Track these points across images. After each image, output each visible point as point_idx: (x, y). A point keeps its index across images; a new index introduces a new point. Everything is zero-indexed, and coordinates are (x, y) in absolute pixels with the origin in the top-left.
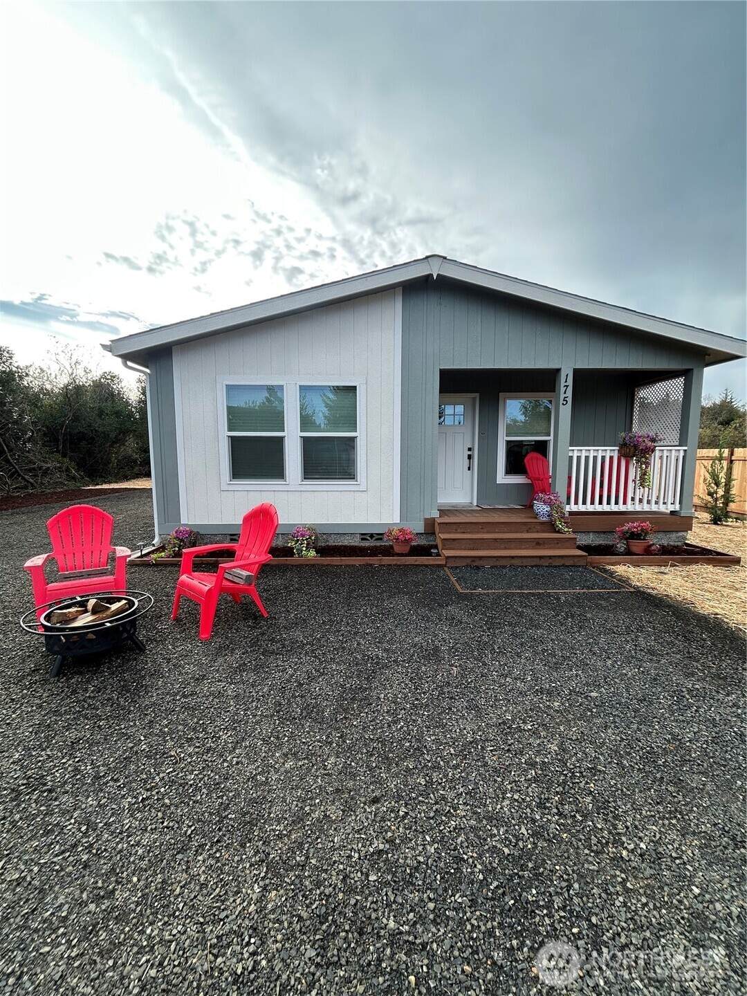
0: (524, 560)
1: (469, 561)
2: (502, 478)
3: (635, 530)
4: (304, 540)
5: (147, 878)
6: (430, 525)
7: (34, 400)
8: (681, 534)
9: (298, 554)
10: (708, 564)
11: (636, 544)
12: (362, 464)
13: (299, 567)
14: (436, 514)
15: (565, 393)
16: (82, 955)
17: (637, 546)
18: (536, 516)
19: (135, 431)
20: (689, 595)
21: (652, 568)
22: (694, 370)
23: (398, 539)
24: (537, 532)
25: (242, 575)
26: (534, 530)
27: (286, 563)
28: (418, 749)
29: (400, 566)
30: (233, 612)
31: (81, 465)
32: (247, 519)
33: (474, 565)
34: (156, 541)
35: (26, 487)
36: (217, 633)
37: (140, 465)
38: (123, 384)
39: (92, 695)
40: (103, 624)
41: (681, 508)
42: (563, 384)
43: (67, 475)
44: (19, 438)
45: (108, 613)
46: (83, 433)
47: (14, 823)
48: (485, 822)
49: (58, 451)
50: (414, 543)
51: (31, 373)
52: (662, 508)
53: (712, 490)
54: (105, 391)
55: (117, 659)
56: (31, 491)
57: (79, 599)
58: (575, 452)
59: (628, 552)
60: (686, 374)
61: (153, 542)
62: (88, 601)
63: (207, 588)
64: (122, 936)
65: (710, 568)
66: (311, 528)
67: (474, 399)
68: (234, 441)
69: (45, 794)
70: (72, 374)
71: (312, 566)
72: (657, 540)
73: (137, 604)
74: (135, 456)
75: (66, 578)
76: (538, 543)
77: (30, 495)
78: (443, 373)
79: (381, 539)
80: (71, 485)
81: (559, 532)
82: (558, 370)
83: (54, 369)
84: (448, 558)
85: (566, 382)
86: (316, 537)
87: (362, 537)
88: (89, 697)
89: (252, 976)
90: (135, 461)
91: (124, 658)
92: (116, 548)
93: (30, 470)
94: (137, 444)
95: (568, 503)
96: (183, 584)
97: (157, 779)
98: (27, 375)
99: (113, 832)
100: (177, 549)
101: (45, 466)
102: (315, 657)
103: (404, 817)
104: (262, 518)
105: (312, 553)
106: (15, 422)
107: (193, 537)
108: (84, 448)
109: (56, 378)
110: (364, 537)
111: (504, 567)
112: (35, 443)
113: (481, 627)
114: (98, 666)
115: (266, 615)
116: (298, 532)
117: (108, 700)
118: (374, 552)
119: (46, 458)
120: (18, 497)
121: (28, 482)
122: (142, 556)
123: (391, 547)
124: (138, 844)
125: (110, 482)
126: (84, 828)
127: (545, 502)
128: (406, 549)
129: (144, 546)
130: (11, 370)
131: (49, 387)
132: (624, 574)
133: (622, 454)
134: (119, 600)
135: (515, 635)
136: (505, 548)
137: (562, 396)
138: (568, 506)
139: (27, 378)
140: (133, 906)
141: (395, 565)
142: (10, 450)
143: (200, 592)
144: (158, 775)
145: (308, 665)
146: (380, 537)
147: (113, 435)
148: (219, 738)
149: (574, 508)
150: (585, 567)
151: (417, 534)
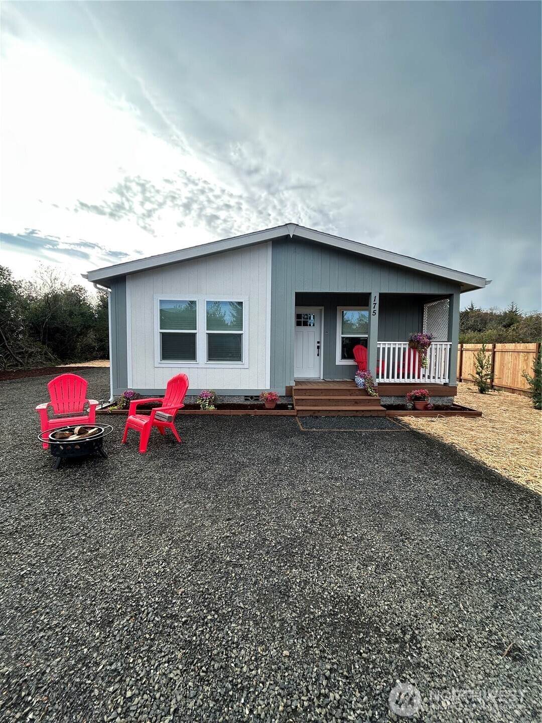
0: (347, 412)
1: (311, 413)
2: (339, 361)
3: (418, 394)
4: (207, 399)
5: (114, 545)
6: (289, 390)
7: (24, 304)
8: (450, 398)
9: (203, 408)
10: (462, 416)
11: (420, 404)
12: (246, 352)
13: (203, 416)
14: (293, 384)
15: (374, 308)
16: (86, 568)
17: (419, 405)
18: (356, 385)
19: (95, 327)
20: (441, 433)
21: (427, 418)
22: (454, 295)
23: (267, 399)
24: (357, 395)
25: (165, 416)
26: (355, 394)
27: (195, 413)
28: (256, 501)
29: (267, 416)
30: (160, 439)
31: (55, 351)
32: (170, 384)
33: (315, 415)
34: (111, 399)
35: (17, 365)
36: (150, 450)
37: (97, 351)
38: (87, 294)
39: (79, 477)
40: (85, 439)
41: (449, 381)
42: (373, 302)
43: (46, 357)
44: (13, 331)
45: (87, 435)
46: (57, 328)
47: (46, 527)
48: (282, 527)
49: (39, 341)
50: (279, 403)
51: (23, 286)
52: (437, 381)
53: (479, 371)
54: (74, 299)
55: (91, 461)
56: (20, 368)
57: (69, 427)
58: (382, 345)
59: (414, 408)
60: (450, 296)
61: (109, 400)
62: (74, 429)
63: (144, 423)
64: (104, 562)
65: (463, 418)
66: (213, 392)
67: (321, 310)
68: (164, 336)
69: (60, 516)
70: (52, 287)
71: (211, 416)
72: (431, 401)
73: (103, 430)
74: (94, 344)
75: (59, 417)
76: (356, 402)
77: (20, 370)
78: (297, 295)
79: (258, 400)
80: (48, 364)
81: (370, 395)
82: (370, 294)
83: (40, 282)
84: (298, 411)
85: (375, 301)
86: (215, 397)
87: (245, 398)
88: (77, 478)
89: (163, 574)
90: (94, 348)
91: (95, 461)
92: (89, 400)
93: (20, 353)
94: (96, 336)
95: (378, 377)
96: (130, 421)
97: (117, 511)
98: (20, 287)
99: (96, 530)
100: (125, 404)
101: (30, 350)
102: (207, 461)
103: (242, 526)
104: (179, 383)
105: (212, 407)
106: (12, 320)
107: (136, 395)
108: (58, 338)
109: (40, 289)
110: (247, 398)
111: (334, 417)
112: (24, 335)
113: (309, 448)
114: (81, 465)
115: (180, 441)
116: (203, 394)
117: (88, 479)
118: (253, 407)
119: (31, 345)
120: (12, 372)
121: (18, 361)
122: (102, 408)
123: (264, 405)
124: (109, 533)
125: (75, 363)
126: (82, 528)
127: (361, 377)
128: (273, 406)
129: (104, 402)
130: (10, 284)
131: (34, 295)
132: (408, 421)
133: (411, 347)
134: (93, 428)
135: (327, 452)
136: (335, 405)
137: (372, 310)
138: (377, 379)
139: (20, 289)
140: (108, 553)
141: (264, 415)
142: (7, 339)
143: (140, 425)
144: (118, 509)
145: (202, 465)
146: (257, 398)
147: (79, 329)
148: (150, 496)
149: (381, 380)
150: (384, 417)
151: (280, 396)
